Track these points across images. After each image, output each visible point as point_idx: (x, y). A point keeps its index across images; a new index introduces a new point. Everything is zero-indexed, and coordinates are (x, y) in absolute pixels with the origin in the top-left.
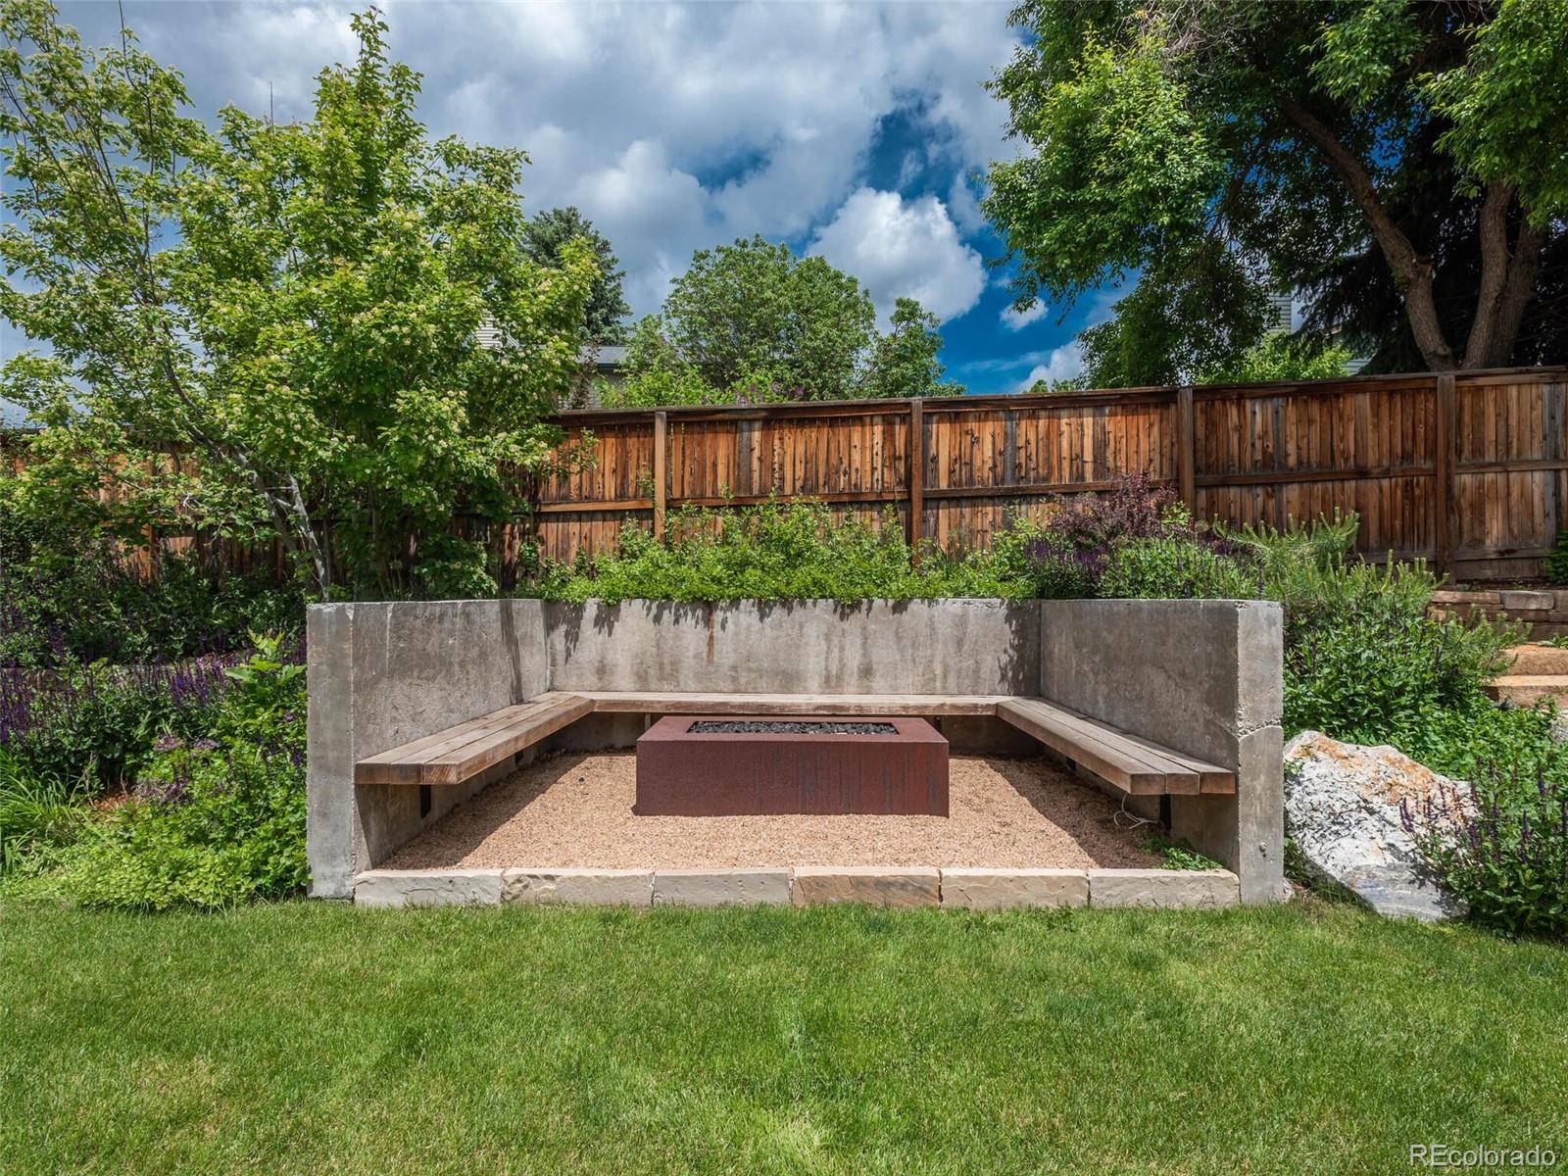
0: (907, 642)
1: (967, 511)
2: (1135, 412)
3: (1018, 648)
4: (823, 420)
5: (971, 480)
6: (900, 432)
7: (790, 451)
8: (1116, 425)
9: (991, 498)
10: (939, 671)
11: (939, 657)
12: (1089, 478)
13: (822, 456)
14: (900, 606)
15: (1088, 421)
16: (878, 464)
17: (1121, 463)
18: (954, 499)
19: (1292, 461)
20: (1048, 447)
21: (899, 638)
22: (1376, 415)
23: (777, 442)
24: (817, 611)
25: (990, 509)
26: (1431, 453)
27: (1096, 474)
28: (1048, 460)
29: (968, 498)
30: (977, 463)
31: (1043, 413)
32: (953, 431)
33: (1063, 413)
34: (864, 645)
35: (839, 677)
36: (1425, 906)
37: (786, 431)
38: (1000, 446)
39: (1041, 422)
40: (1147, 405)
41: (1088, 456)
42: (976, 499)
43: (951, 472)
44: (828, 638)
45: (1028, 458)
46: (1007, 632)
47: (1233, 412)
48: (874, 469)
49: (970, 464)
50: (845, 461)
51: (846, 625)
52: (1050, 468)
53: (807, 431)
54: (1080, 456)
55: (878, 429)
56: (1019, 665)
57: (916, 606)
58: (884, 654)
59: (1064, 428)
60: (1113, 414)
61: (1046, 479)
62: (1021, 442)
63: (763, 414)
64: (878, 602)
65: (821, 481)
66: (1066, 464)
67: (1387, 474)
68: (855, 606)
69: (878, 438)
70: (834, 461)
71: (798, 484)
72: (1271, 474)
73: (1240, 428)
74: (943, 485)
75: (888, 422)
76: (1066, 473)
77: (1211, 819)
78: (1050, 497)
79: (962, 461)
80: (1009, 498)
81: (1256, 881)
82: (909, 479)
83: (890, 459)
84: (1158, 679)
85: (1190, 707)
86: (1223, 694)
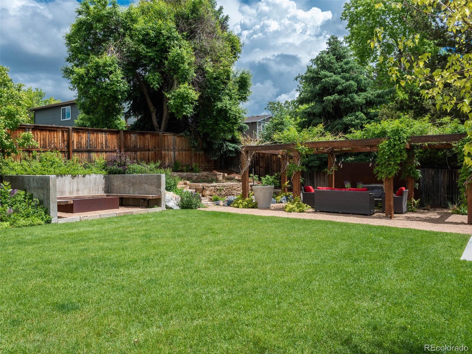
0: (86, 184)
1: (80, 154)
2: (112, 134)
3: (105, 184)
4: (47, 130)
5: (81, 147)
6: (65, 134)
7: (39, 137)
8: (109, 137)
9: (85, 151)
10: (91, 190)
11: (91, 186)
12: (104, 148)
13: (47, 139)
14: (84, 176)
15: (104, 135)
16: (61, 142)
17: (110, 145)
18: (77, 151)
19: (138, 147)
20: (96, 141)
21: (84, 183)
22: (151, 139)
23: (36, 134)
24: (68, 177)
25: (85, 154)
26: (158, 147)
27: (106, 147)
28: (96, 143)
29: (80, 151)
30: (82, 143)
31: (95, 133)
32: (77, 135)
33: (99, 133)
34: (77, 184)
35: (72, 192)
36: (178, 208)
37: (38, 133)
38: (87, 139)
39: (95, 135)
40: (114, 133)
41: (104, 143)
42: (82, 152)
43: (77, 145)
44: (70, 183)
45: (92, 143)
46: (104, 181)
47: (129, 136)
48: (60, 143)
49: (81, 143)
50: (53, 141)
51: (74, 180)
52: (97, 145)
53: (43, 132)
54: (102, 143)
55: (60, 133)
56: (105, 187)
57: (87, 176)
58: (81, 186)
59: (99, 137)
60: (108, 134)
61: (96, 148)
62: (91, 139)
63: (33, 127)
64: (80, 175)
65: (47, 145)
66: (100, 144)
67: (152, 150)
68: (75, 176)
69: (60, 135)
70: (50, 140)
71: (42, 146)
72: (135, 149)
73: (130, 139)
74: (75, 148)
75: (63, 132)
76: (100, 147)
77: (157, 202)
78: (97, 152)
79: (79, 143)
80: (89, 151)
81: (163, 208)
82: (68, 146)
83: (63, 141)
84: (146, 186)
85: (153, 189)
86: (159, 186)
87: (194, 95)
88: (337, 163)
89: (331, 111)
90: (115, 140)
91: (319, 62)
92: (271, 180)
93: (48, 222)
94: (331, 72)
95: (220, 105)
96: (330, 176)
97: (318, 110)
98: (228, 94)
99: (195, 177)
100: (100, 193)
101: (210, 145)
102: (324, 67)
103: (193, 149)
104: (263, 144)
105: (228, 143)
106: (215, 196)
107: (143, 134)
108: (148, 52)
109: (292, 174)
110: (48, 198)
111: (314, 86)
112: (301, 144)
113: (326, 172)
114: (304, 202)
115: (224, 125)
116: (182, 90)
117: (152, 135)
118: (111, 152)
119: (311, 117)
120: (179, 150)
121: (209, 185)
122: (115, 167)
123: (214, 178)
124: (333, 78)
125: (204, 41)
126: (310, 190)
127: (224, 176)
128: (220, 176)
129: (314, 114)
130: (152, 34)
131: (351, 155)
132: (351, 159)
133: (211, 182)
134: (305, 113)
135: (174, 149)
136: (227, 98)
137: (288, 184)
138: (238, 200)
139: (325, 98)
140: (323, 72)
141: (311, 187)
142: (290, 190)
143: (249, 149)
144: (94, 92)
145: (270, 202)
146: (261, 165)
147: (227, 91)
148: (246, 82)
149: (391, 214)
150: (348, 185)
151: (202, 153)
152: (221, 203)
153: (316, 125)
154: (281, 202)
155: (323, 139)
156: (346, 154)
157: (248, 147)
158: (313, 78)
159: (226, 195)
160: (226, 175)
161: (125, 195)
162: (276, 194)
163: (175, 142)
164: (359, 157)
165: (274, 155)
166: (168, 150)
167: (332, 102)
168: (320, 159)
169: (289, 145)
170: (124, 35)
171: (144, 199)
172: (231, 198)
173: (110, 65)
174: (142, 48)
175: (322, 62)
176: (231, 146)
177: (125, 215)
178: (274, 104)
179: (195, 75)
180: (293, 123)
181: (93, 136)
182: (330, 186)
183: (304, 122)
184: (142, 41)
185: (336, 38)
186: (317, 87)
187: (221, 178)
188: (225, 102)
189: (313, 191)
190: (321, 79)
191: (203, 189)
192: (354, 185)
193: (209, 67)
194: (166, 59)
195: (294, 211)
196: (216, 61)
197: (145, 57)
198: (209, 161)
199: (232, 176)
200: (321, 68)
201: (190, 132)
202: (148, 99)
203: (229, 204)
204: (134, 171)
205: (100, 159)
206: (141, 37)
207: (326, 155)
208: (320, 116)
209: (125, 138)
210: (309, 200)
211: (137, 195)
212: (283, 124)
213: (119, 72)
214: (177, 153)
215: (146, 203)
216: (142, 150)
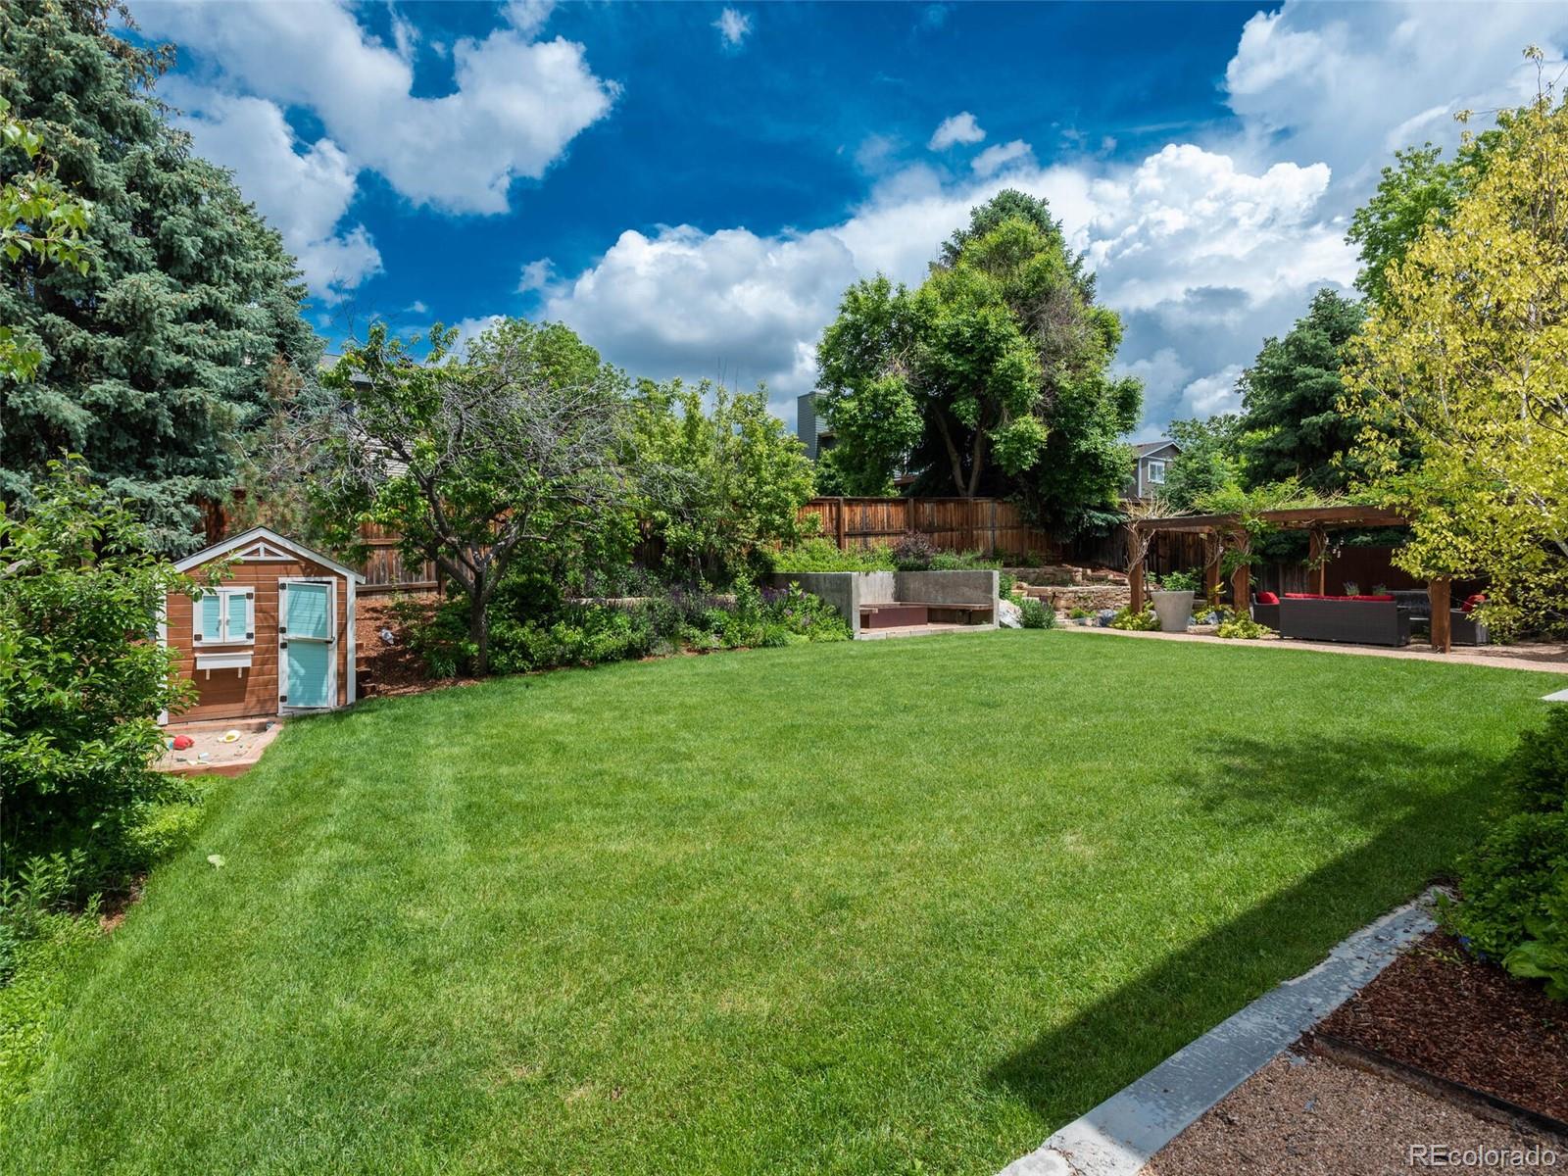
1: (855, 540)
2: (897, 506)
5: (854, 528)
6: (834, 509)
9: (860, 535)
12: (886, 529)
16: (828, 521)
17: (895, 524)
18: (849, 535)
19: (936, 524)
20: (875, 518)
25: (861, 539)
26: (967, 523)
27: (888, 527)
28: (875, 521)
29: (854, 535)
30: (856, 522)
31: (870, 504)
32: (849, 510)
38: (861, 516)
39: (873, 508)
41: (886, 521)
42: (857, 535)
43: (849, 525)
45: (870, 520)
46: (893, 581)
48: (827, 523)
49: (854, 522)
52: (876, 524)
54: (884, 520)
55: (828, 508)
56: (896, 592)
59: (879, 510)
60: (891, 506)
61: (875, 529)
62: (868, 515)
66: (880, 523)
67: (957, 530)
69: (828, 511)
72: (933, 529)
73: (923, 513)
74: (847, 530)
76: (880, 527)
77: (986, 616)
78: (876, 535)
79: (852, 521)
80: (866, 535)
81: (995, 626)
82: (838, 528)
83: (831, 520)
84: (966, 589)
85: (979, 594)
86: (989, 589)
87: (1041, 433)
88: (1330, 548)
89: (1319, 444)
90: (901, 516)
91: (1291, 348)
92: (1183, 581)
93: (851, 637)
94: (1320, 366)
95: (1084, 445)
96: (1315, 574)
97: (1288, 443)
98: (1098, 424)
99: (1033, 576)
100: (888, 600)
101: (1058, 516)
102: (1303, 358)
103: (1026, 525)
104: (1172, 516)
105: (1092, 513)
106: (1077, 608)
107: (943, 503)
108: (957, 365)
109: (1233, 570)
110: (849, 605)
111: (1281, 394)
112: (1252, 514)
113: (1307, 566)
114: (1257, 621)
115: (1092, 481)
116: (1022, 427)
117: (958, 502)
118: (895, 534)
119: (1272, 458)
120: (1001, 528)
121: (1065, 589)
122: (912, 559)
123: (1067, 577)
124: (1322, 380)
125: (1054, 332)
126: (1270, 600)
127: (1084, 575)
128: (1079, 573)
129: (1280, 453)
130: (967, 332)
131: (1364, 531)
132: (1365, 539)
133: (1064, 584)
134: (1260, 450)
135: (993, 526)
136: (1099, 431)
137: (1222, 589)
138: (1122, 616)
139: (1303, 421)
140: (1300, 369)
141: (1272, 595)
142: (1224, 600)
143: (1144, 526)
144: (871, 438)
145: (1185, 622)
146: (1161, 552)
147: (1097, 419)
148: (1132, 397)
149: (1444, 644)
150: (1353, 591)
151: (1042, 531)
152: (1089, 621)
153: (1281, 479)
154: (1207, 623)
155: (1298, 505)
156: (1352, 530)
157: (1142, 521)
158: (1276, 379)
159: (1097, 608)
160: (1089, 571)
161: (933, 604)
162: (1197, 608)
163: (994, 513)
164: (1383, 536)
165: (1189, 533)
166: (982, 529)
167: (1321, 428)
168: (1294, 540)
169: (1227, 516)
170: (914, 339)
171: (964, 611)
172: (1108, 613)
173: (895, 393)
174: (947, 359)
175: (1299, 348)
176: (1099, 518)
177: (945, 634)
178: (1185, 425)
179: (1041, 397)
180: (1231, 467)
181: (870, 510)
182: (1315, 590)
183: (1256, 467)
184: (947, 347)
185: (1333, 294)
186: (1287, 397)
187: (1079, 578)
188: (1094, 440)
189: (1276, 601)
190: (1297, 381)
191: (1054, 596)
192: (1366, 590)
193: (1064, 380)
194: (989, 372)
195: (1236, 636)
196: (1076, 366)
197: (953, 372)
198: (1054, 546)
199: (1102, 573)
200: (1295, 359)
201: (1022, 493)
202: (948, 440)
203: (1105, 622)
204: (942, 567)
205: (882, 546)
206: (945, 340)
207: (1307, 534)
208: (1292, 454)
209: (916, 511)
210: (1268, 617)
211: (949, 603)
212: (1209, 472)
213: (909, 402)
214: (997, 533)
215: (966, 618)
216: (942, 529)
